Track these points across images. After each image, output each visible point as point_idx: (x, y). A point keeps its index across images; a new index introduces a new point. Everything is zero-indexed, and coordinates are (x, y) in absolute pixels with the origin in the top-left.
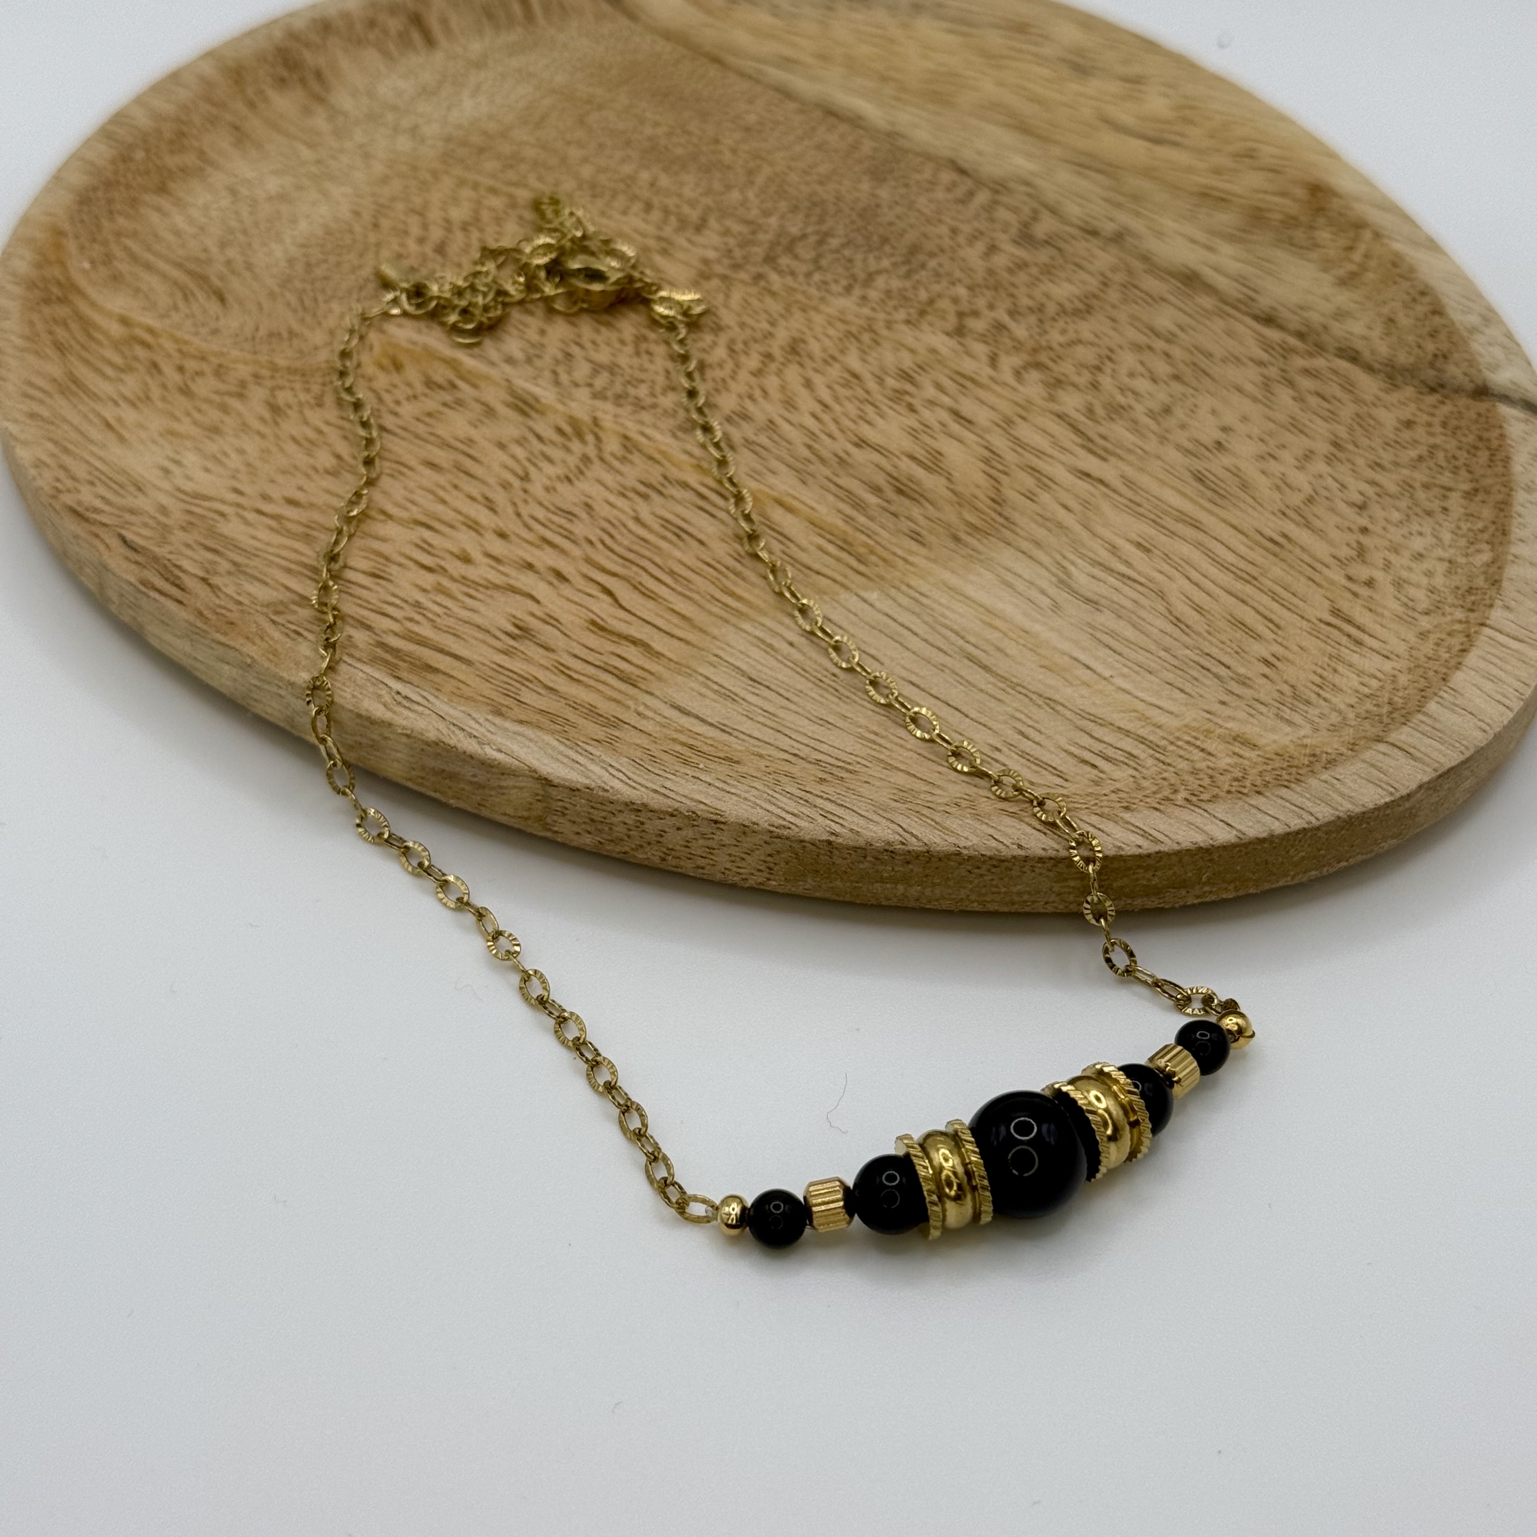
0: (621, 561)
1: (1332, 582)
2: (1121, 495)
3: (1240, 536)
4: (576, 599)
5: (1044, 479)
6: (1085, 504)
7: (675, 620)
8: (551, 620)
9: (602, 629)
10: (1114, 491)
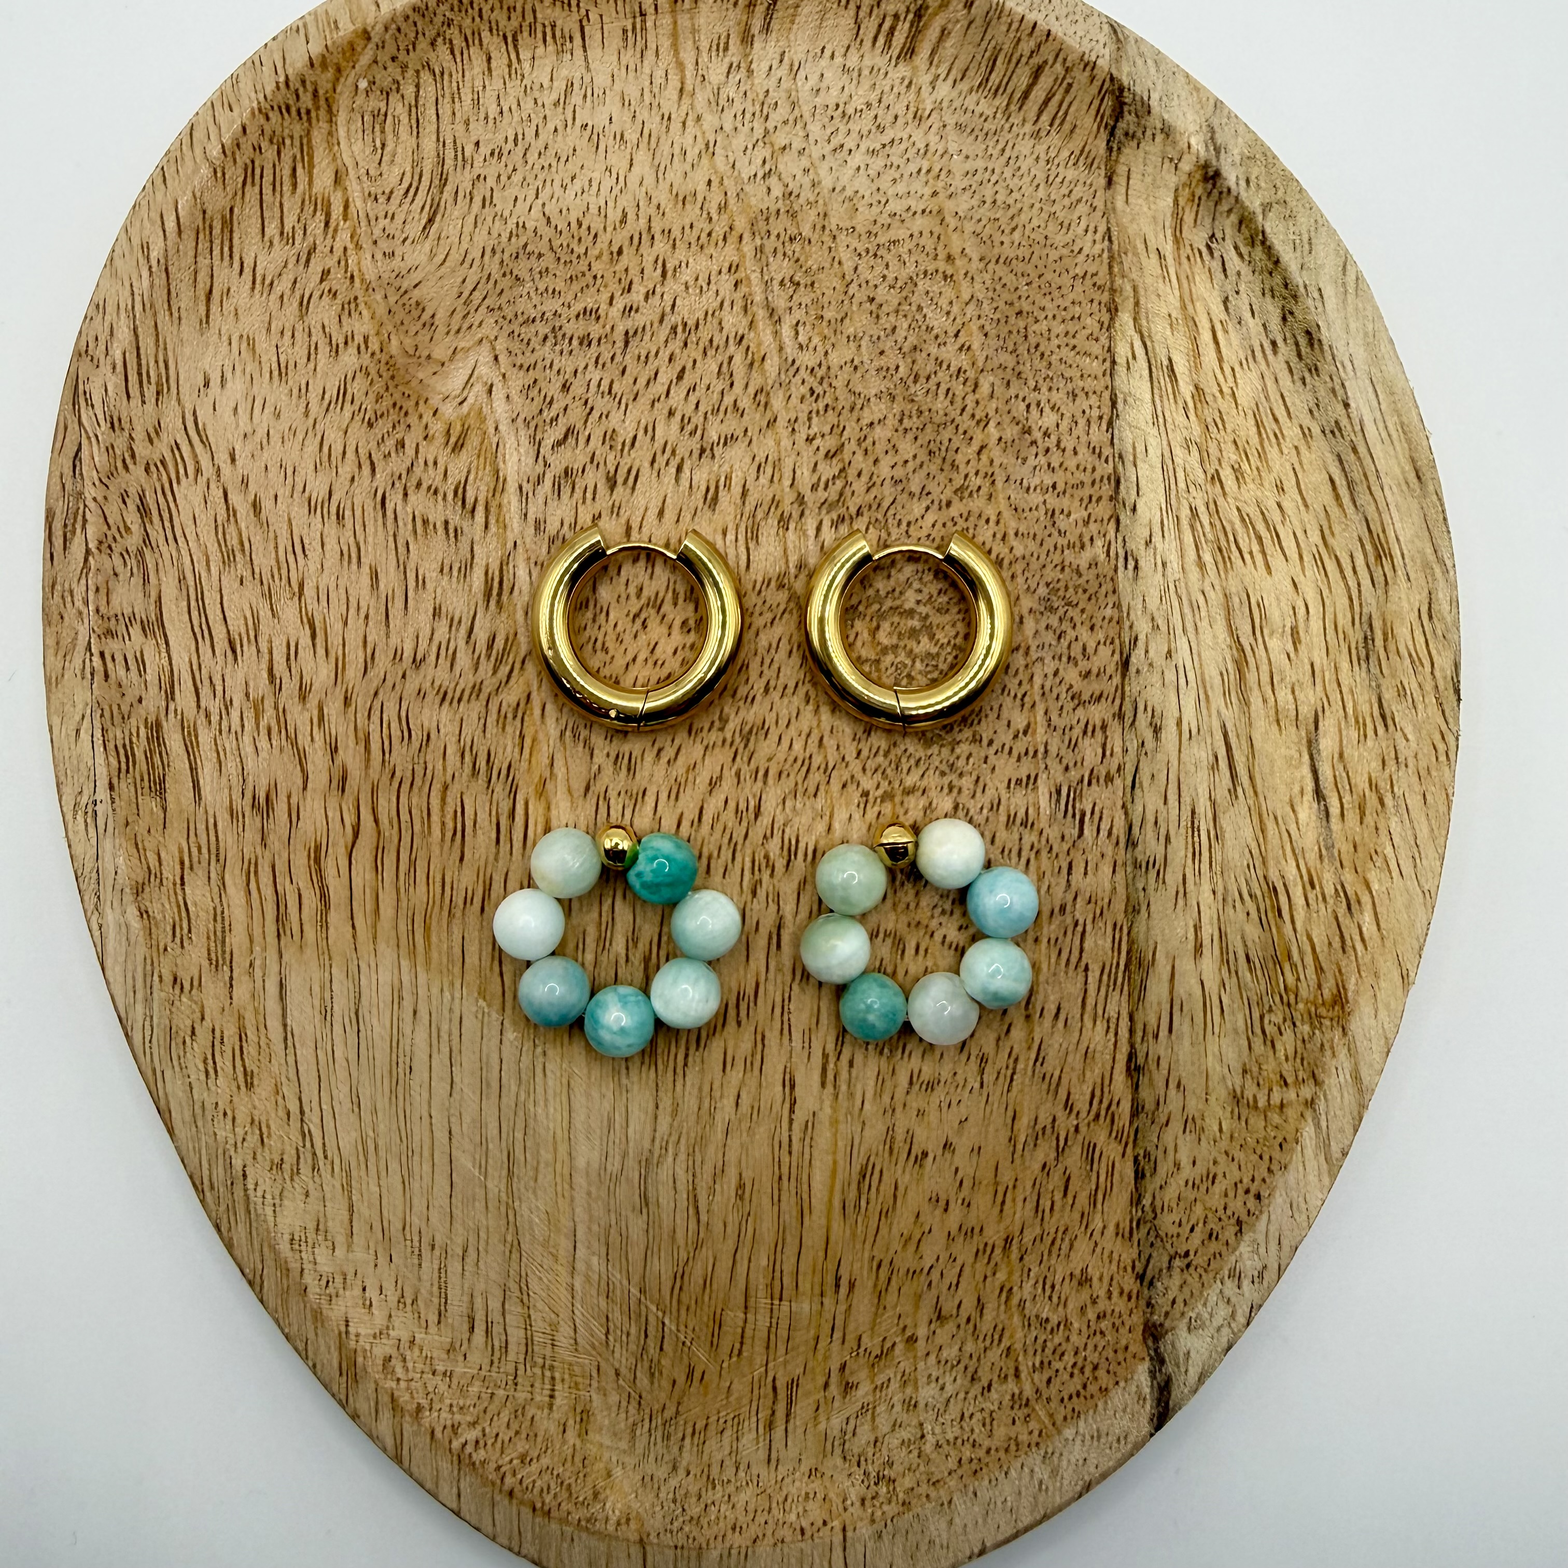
0: (394, 813)
1: (826, 1358)
2: (790, 1129)
3: (821, 1254)
4: (330, 814)
5: (759, 1057)
6: (756, 1110)
7: (370, 906)
8: (294, 815)
9: (317, 861)
10: (791, 1121)
